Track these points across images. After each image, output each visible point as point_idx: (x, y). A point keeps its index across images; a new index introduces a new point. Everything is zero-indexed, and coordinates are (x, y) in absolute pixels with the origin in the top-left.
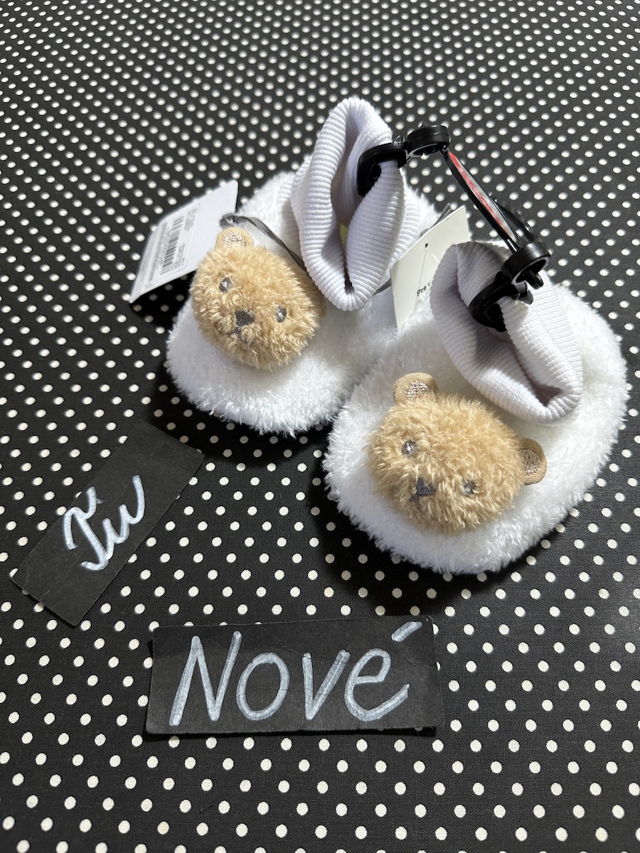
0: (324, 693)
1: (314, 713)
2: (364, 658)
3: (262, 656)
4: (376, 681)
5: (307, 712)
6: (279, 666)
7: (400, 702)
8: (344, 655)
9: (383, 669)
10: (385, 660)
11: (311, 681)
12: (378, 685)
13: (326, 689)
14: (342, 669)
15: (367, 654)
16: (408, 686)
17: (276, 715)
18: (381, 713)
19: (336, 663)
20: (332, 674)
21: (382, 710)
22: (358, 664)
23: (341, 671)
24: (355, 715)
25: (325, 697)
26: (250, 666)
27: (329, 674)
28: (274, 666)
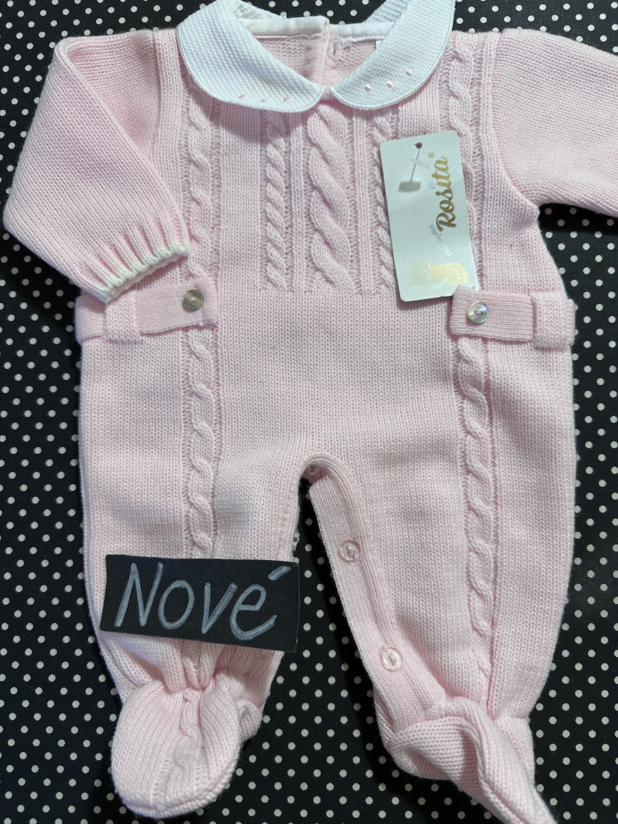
0: (217, 614)
1: (207, 628)
2: (247, 590)
3: (177, 582)
4: (253, 610)
5: (203, 627)
6: (188, 590)
7: (268, 628)
8: (233, 587)
9: (260, 601)
10: (262, 594)
11: (209, 604)
12: (254, 612)
13: (218, 611)
14: (231, 597)
15: (250, 588)
16: (276, 616)
17: (182, 626)
18: (253, 635)
19: (227, 592)
20: (224, 600)
21: (254, 632)
22: (243, 595)
23: (230, 599)
24: (235, 634)
25: (217, 618)
26: (169, 588)
27: (221, 600)
28: (185, 589)
